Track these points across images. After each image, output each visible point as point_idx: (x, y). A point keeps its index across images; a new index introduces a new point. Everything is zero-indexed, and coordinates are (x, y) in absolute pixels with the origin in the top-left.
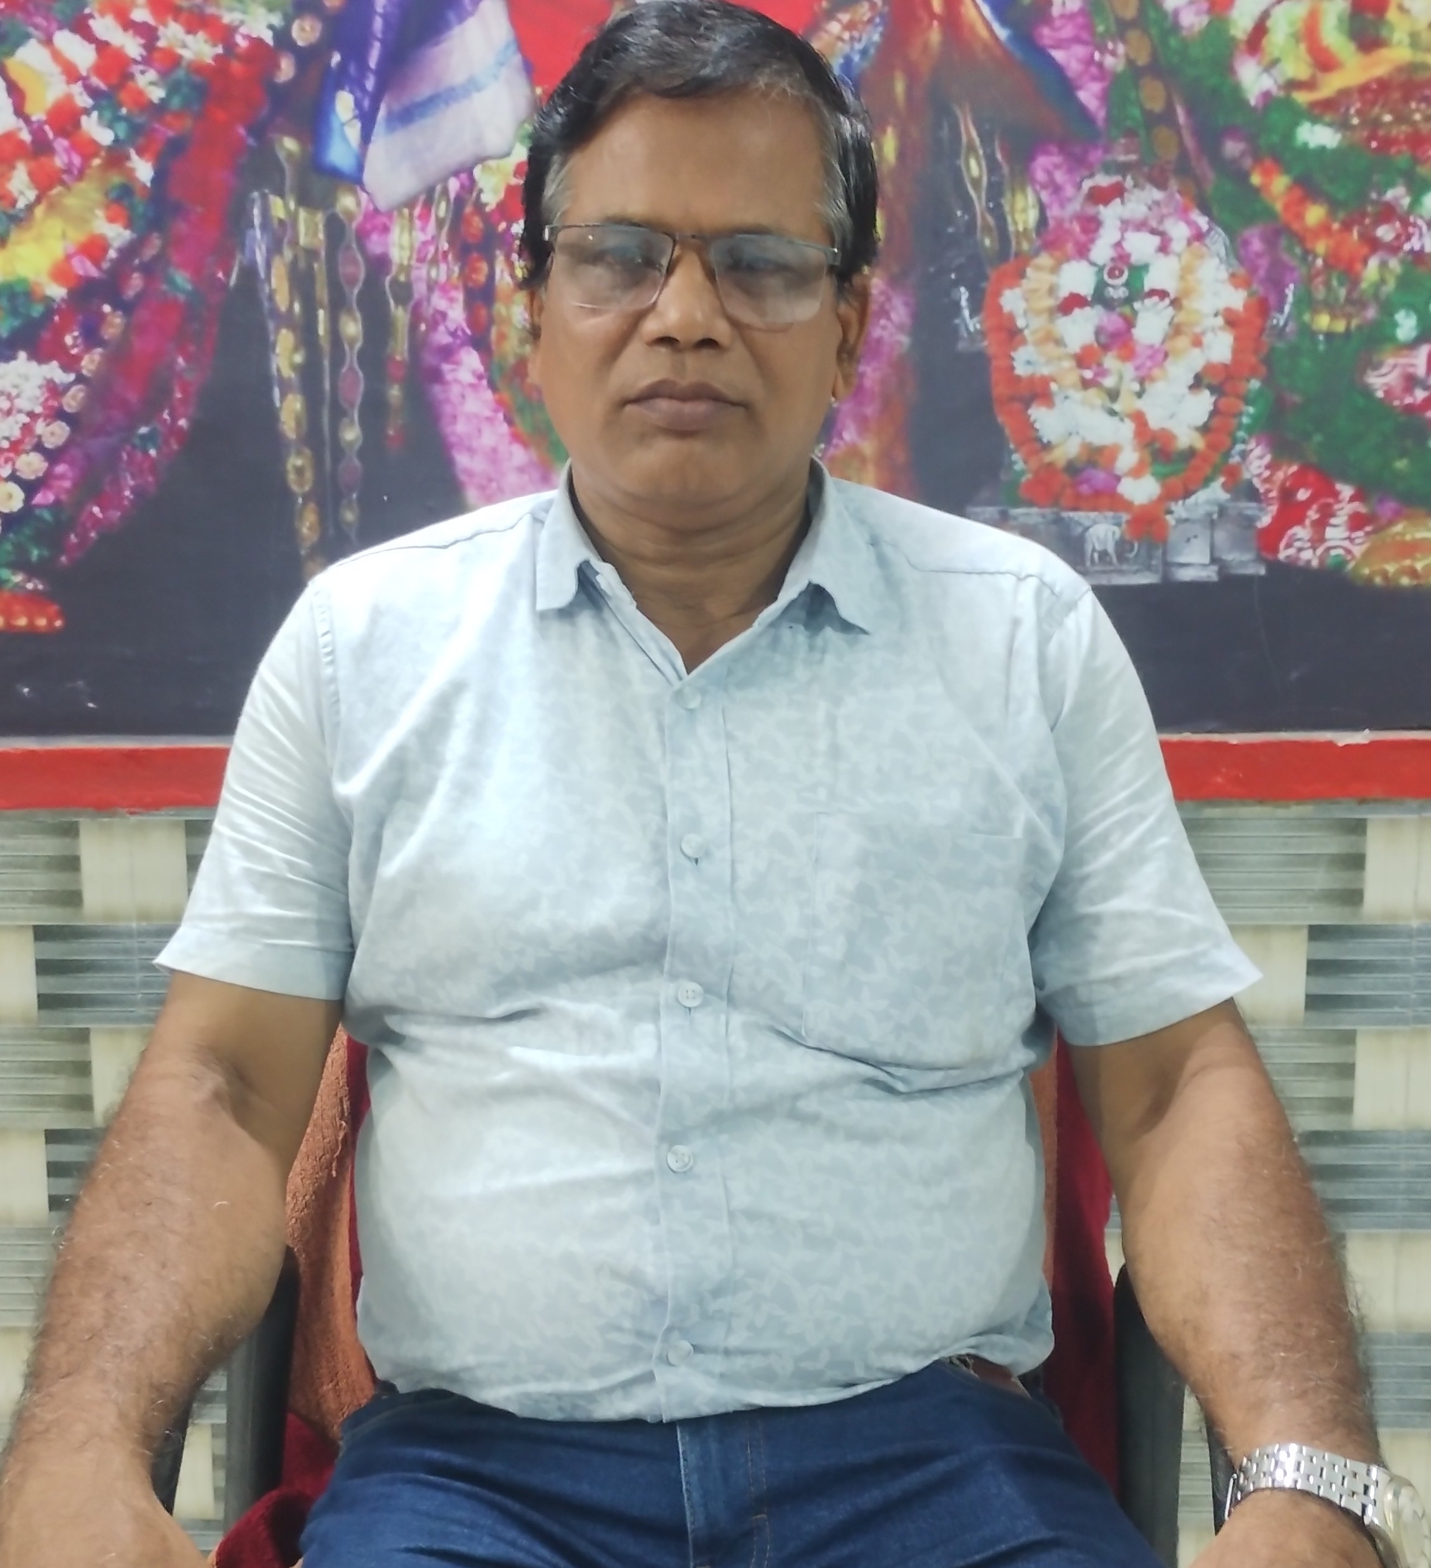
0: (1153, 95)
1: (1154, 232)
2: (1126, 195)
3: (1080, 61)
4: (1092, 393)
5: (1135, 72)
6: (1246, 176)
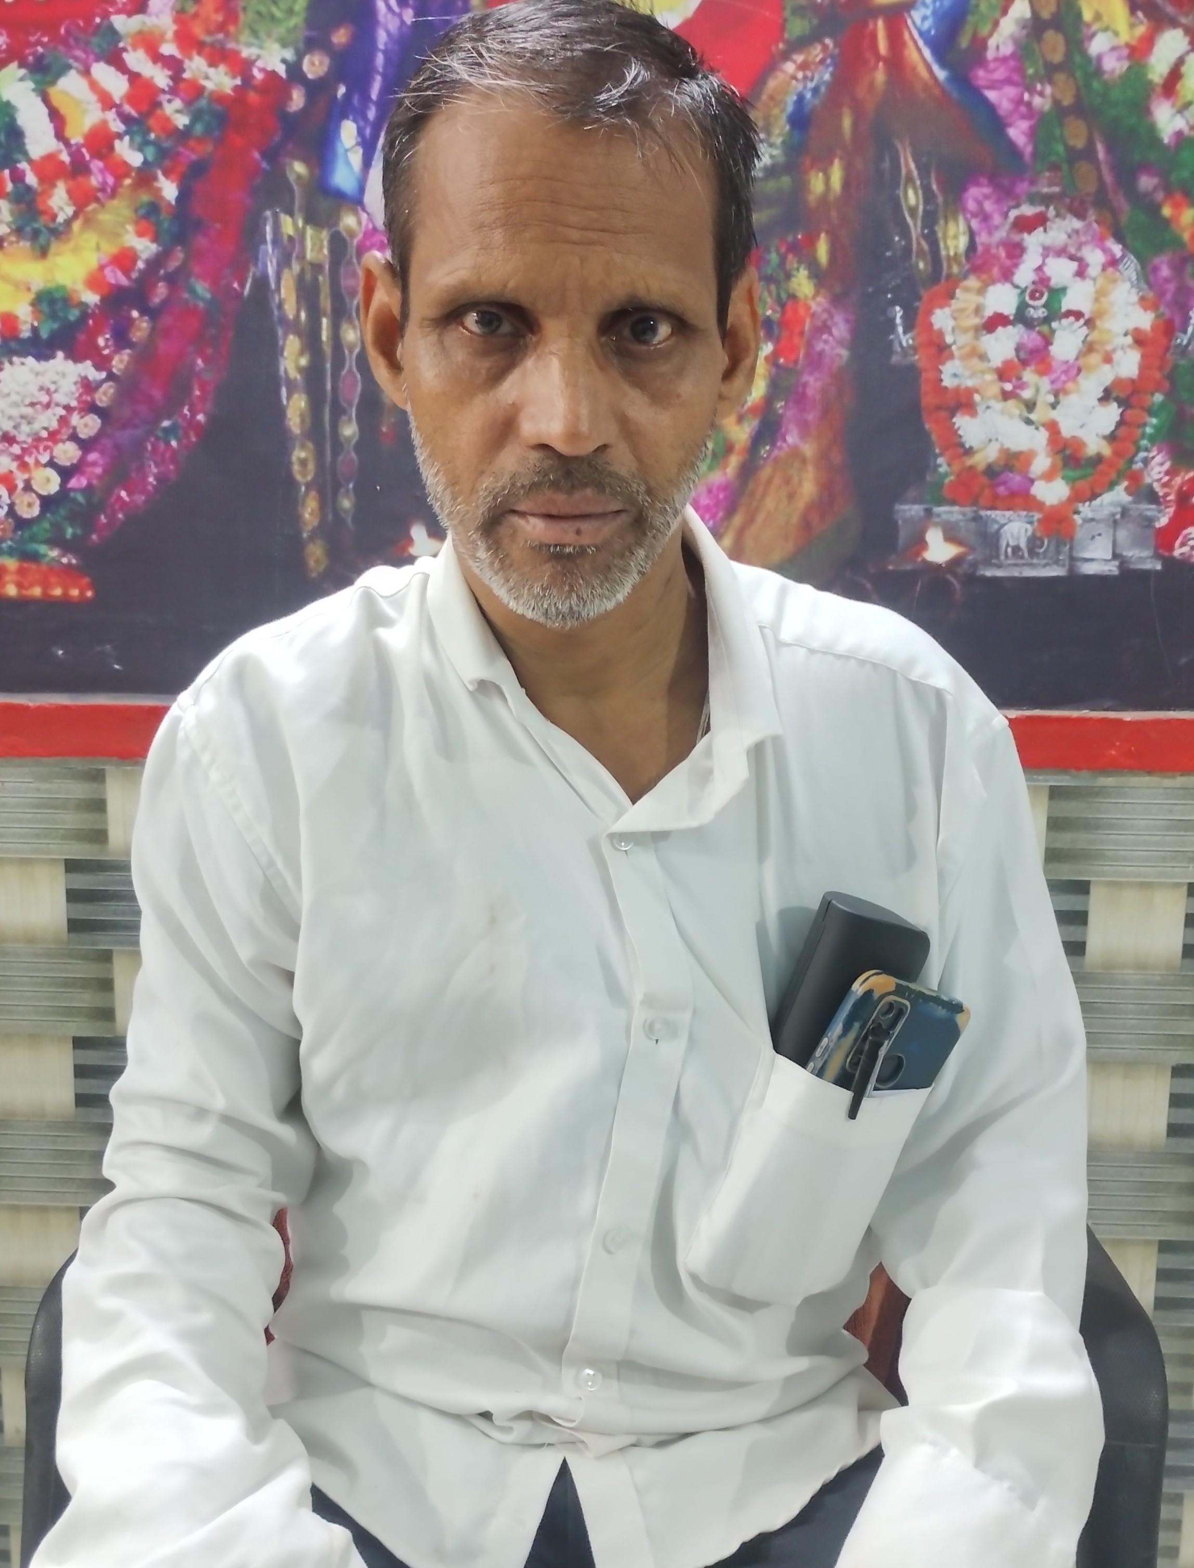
0: (1075, 133)
1: (1072, 258)
2: (1048, 224)
3: (1012, 101)
4: (1011, 403)
5: (1060, 112)
6: (1157, 208)
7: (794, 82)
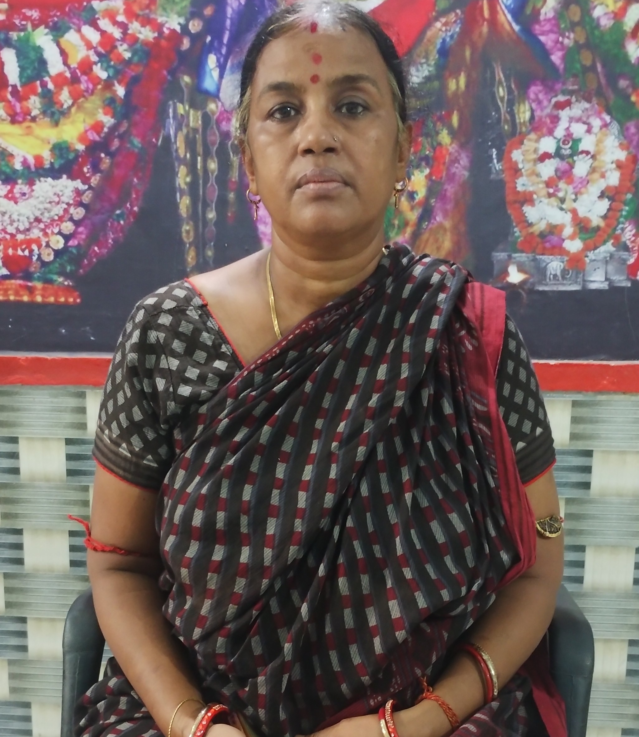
0: (586, 58)
1: (584, 123)
2: (572, 105)
3: (553, 41)
4: (553, 199)
5: (578, 47)
6: (629, 97)
7: (441, 33)
